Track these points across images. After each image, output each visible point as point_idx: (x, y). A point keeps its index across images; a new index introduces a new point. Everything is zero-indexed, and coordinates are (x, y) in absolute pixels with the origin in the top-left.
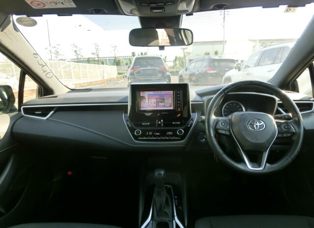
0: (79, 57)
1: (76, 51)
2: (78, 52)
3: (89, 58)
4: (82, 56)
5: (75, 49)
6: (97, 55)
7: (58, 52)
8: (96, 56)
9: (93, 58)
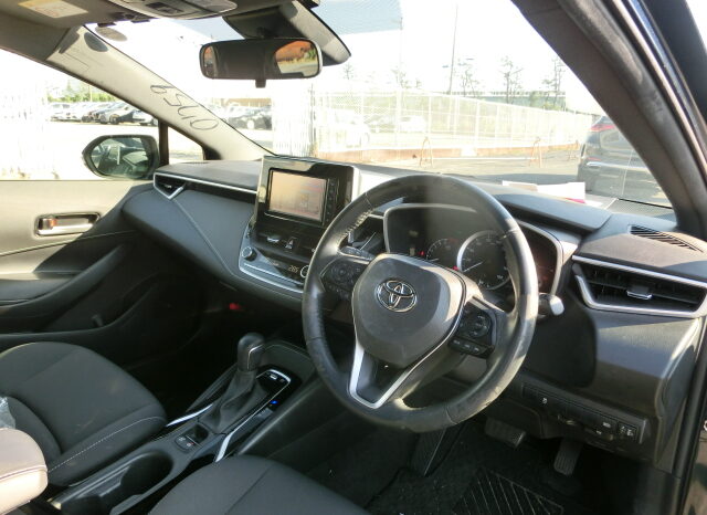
0: (513, 87)
1: (507, 75)
2: (512, 78)
3: (534, 93)
4: (520, 87)
5: (507, 69)
6: (556, 85)
7: (471, 75)
8: (552, 88)
9: (546, 93)
